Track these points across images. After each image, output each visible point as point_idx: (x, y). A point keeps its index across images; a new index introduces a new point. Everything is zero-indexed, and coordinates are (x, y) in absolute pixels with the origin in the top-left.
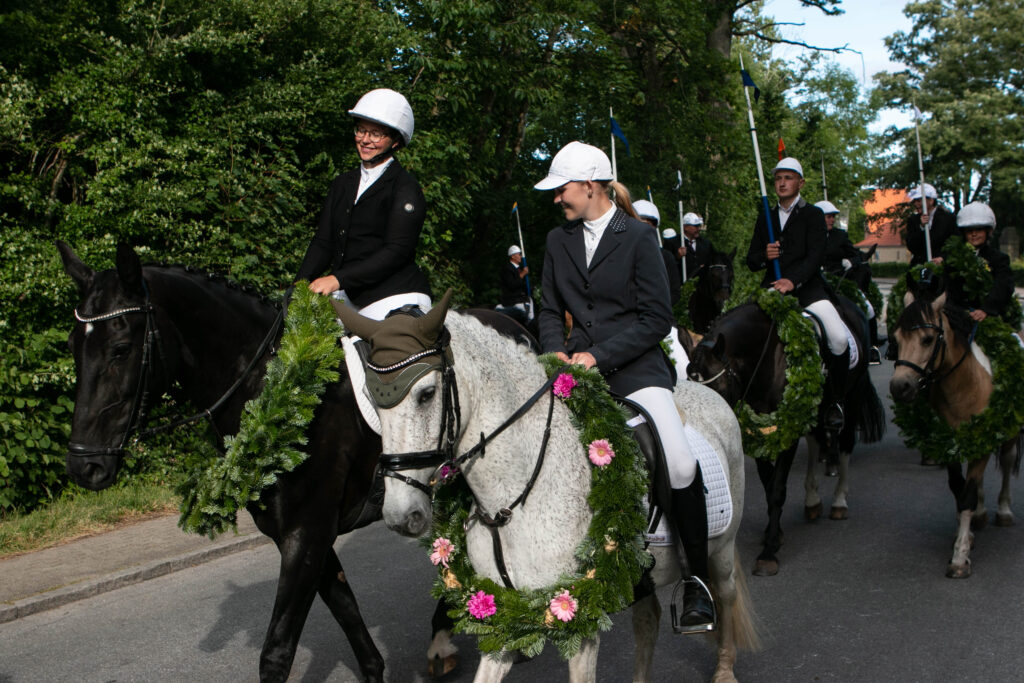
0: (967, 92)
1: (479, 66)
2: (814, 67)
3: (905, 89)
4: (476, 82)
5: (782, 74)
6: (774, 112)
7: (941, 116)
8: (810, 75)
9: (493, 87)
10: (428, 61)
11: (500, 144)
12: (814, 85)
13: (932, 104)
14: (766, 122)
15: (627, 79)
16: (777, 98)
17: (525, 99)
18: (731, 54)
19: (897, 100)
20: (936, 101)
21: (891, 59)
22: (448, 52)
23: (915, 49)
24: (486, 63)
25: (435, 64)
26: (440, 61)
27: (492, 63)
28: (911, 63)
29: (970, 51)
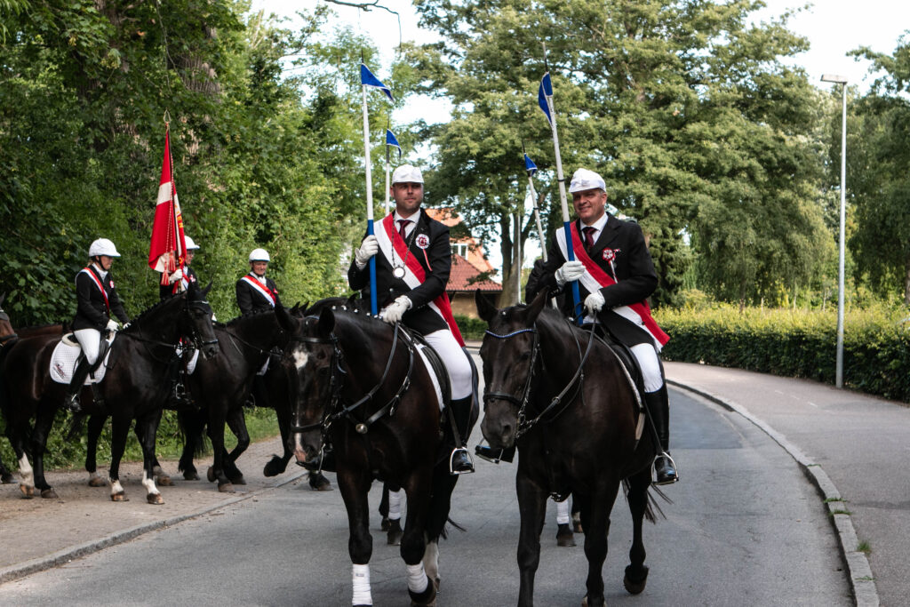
0: (524, 80)
2: (318, 28)
3: (438, 69)
5: (274, 35)
6: (267, 88)
8: (313, 39)
12: (320, 54)
13: (480, 93)
15: (95, 27)
16: (272, 68)
19: (428, 83)
20: (483, 89)
21: (419, 25)
23: (454, 13)
28: (447, 32)
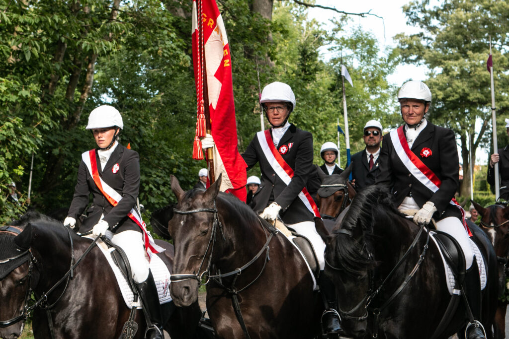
0: (470, 53)
1: (50, 21)
2: (342, 28)
3: (419, 48)
4: (48, 35)
5: (316, 34)
6: (309, 66)
7: (449, 71)
8: (339, 35)
9: (63, 39)
10: (5, 16)
11: (69, 89)
12: (344, 42)
13: (443, 61)
14: (303, 74)
16: (312, 54)
17: (91, 51)
18: (273, 14)
19: (413, 57)
20: (445, 59)
21: (407, 23)
22: (23, 7)
23: (428, 15)
24: (57, 18)
25: (10, 18)
26: (15, 15)
27: (62, 18)
28: (424, 26)
29: (473, 18)
